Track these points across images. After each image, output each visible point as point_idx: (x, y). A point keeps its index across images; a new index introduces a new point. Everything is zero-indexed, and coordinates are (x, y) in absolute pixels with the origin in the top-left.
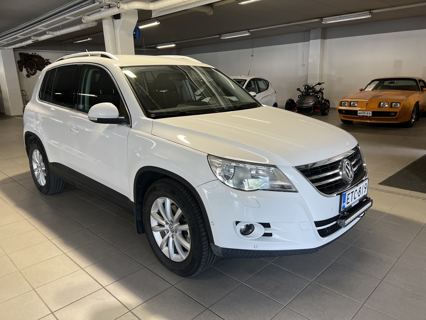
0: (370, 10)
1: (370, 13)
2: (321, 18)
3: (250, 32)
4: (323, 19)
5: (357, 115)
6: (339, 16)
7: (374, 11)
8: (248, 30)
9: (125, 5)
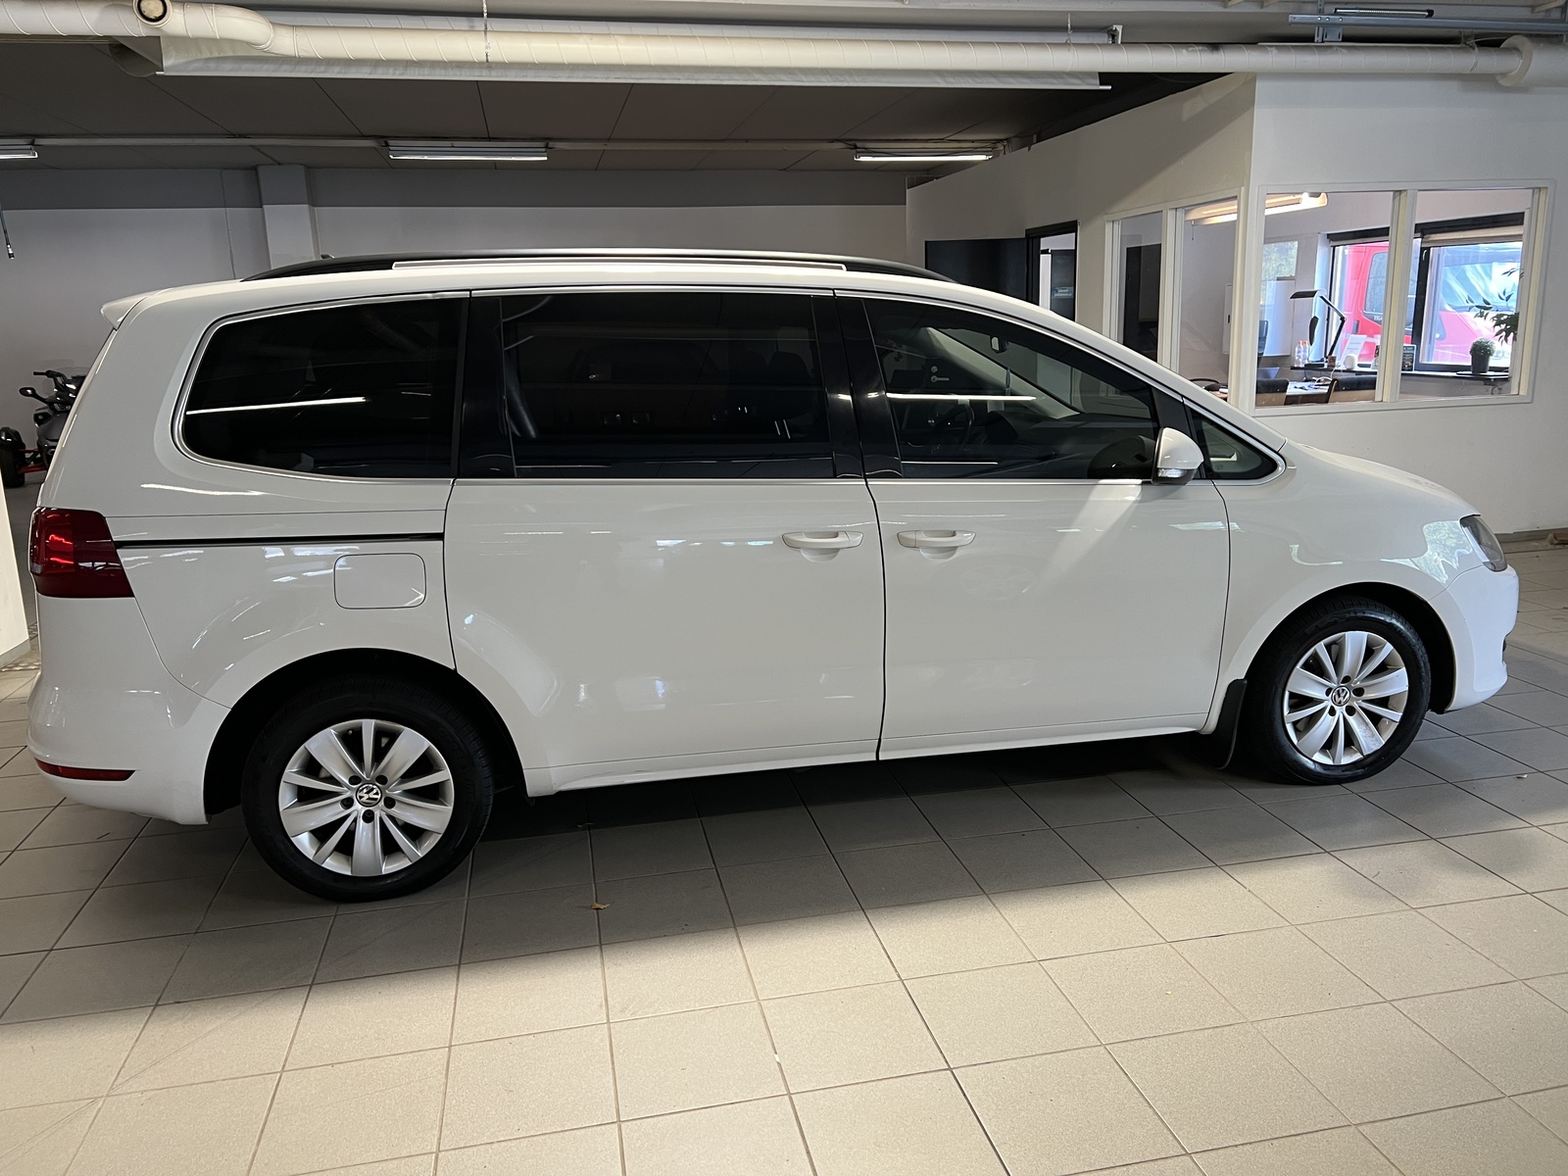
0: (546, 142)
1: (546, 147)
2: (384, 139)
3: (38, 148)
4: (391, 142)
6: (448, 143)
7: (559, 145)
8: (32, 138)
9: (176, 10)
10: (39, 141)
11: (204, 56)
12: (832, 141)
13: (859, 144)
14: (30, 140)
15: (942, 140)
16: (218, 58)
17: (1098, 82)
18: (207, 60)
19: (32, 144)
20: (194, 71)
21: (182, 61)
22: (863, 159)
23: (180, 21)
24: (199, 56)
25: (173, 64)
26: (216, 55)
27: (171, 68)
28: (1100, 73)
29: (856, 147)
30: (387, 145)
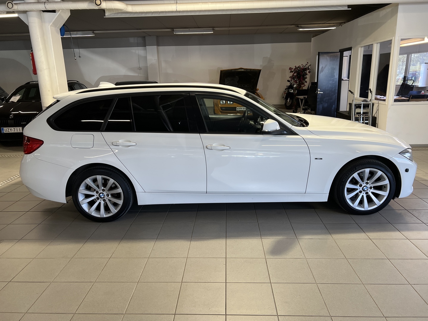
0: (213, 28)
1: (213, 29)
2: (173, 29)
4: (174, 30)
5: (236, 111)
6: (188, 29)
7: (216, 29)
9: (104, 3)
10: (94, 32)
11: (114, 13)
12: (291, 25)
13: (299, 26)
14: (92, 32)
15: (324, 23)
16: (117, 13)
17: (347, 7)
18: (115, 13)
19: (93, 32)
20: (112, 16)
21: (110, 14)
22: (300, 30)
23: (105, 5)
24: (113, 13)
25: (108, 15)
26: (117, 12)
27: (107, 16)
28: (348, 5)
29: (298, 26)
30: (173, 30)
